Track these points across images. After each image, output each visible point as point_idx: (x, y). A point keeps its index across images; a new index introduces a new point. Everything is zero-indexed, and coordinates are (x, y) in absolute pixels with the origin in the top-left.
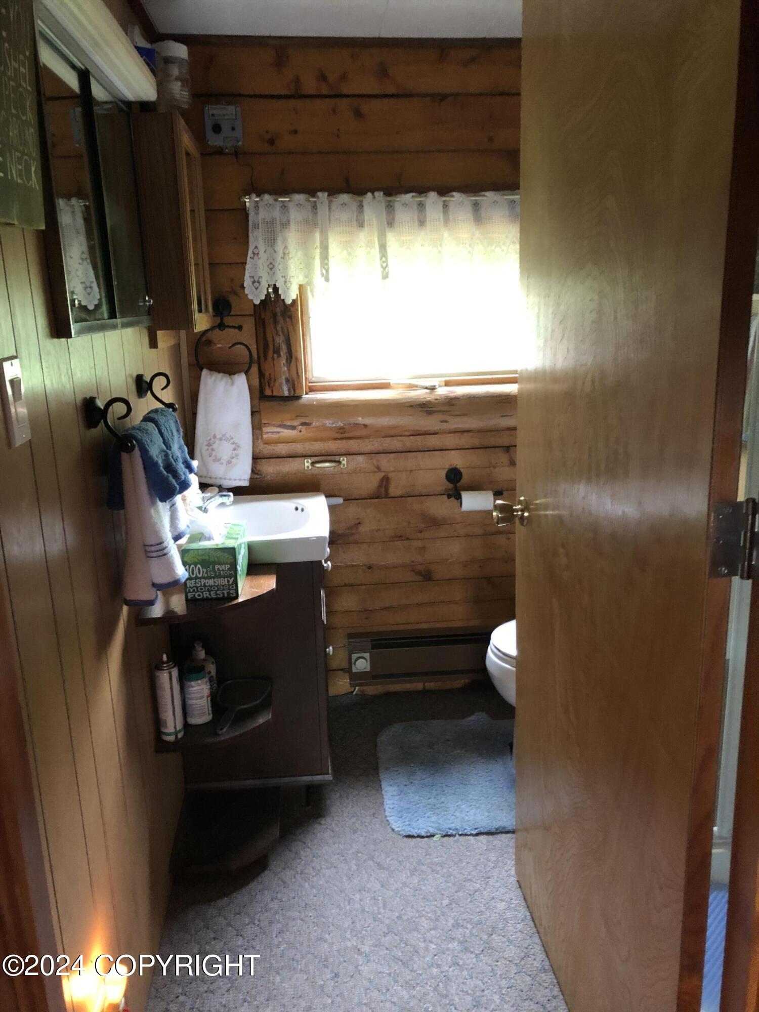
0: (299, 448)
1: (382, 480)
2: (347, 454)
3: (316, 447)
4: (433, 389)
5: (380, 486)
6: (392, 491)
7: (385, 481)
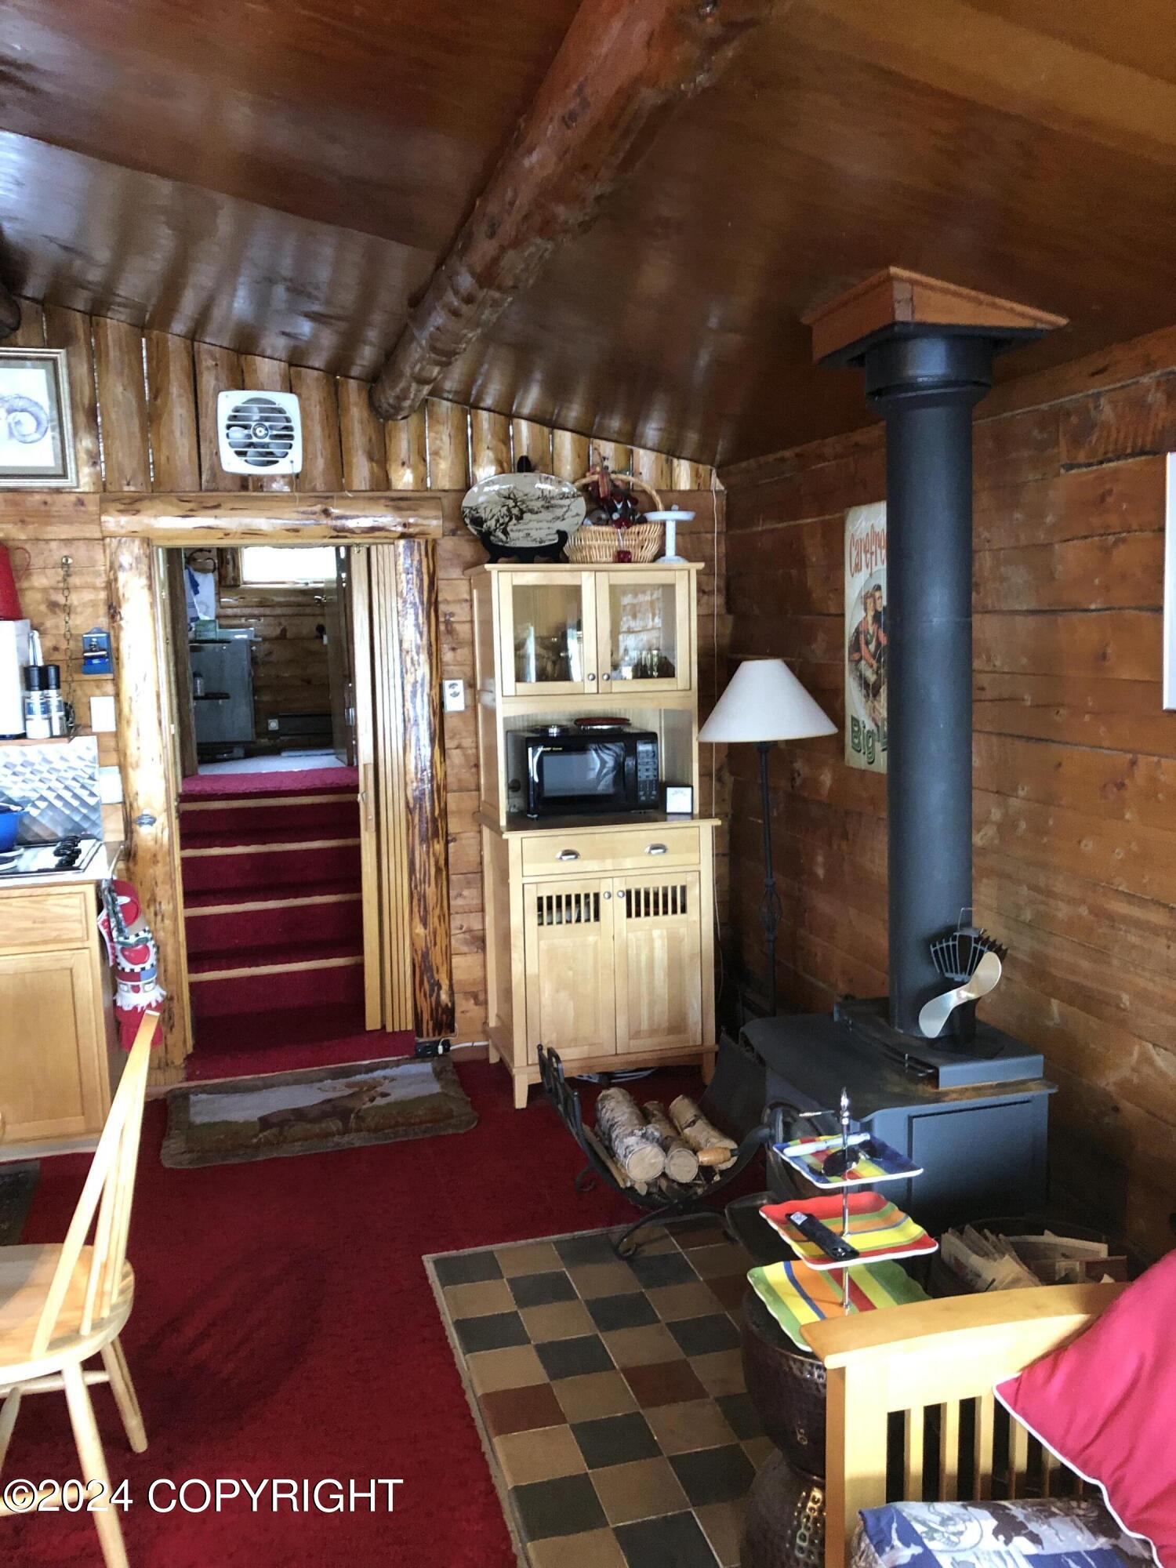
0: (238, 611)
1: (282, 631)
2: (264, 616)
3: (248, 611)
4: (307, 584)
5: (281, 634)
6: (288, 635)
7: (284, 631)
